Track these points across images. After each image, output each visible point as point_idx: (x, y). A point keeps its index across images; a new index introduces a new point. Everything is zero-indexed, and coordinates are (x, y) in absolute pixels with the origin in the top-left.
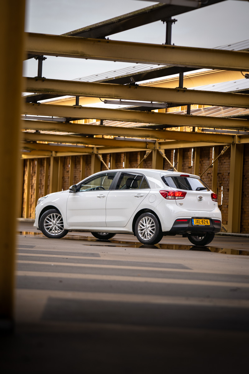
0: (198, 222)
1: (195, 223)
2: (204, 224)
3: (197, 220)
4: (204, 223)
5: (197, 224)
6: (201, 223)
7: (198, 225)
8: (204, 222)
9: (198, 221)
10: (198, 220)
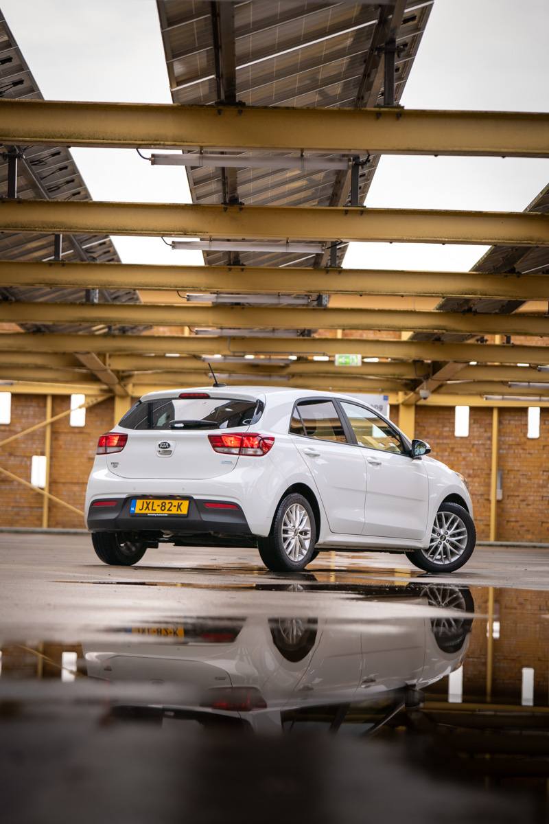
0: (147, 507)
1: (138, 508)
2: (166, 512)
3: (145, 501)
4: (169, 510)
5: (143, 512)
6: (156, 509)
7: (145, 515)
8: (168, 506)
9: (148, 505)
10: (148, 501)
